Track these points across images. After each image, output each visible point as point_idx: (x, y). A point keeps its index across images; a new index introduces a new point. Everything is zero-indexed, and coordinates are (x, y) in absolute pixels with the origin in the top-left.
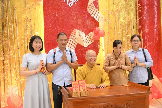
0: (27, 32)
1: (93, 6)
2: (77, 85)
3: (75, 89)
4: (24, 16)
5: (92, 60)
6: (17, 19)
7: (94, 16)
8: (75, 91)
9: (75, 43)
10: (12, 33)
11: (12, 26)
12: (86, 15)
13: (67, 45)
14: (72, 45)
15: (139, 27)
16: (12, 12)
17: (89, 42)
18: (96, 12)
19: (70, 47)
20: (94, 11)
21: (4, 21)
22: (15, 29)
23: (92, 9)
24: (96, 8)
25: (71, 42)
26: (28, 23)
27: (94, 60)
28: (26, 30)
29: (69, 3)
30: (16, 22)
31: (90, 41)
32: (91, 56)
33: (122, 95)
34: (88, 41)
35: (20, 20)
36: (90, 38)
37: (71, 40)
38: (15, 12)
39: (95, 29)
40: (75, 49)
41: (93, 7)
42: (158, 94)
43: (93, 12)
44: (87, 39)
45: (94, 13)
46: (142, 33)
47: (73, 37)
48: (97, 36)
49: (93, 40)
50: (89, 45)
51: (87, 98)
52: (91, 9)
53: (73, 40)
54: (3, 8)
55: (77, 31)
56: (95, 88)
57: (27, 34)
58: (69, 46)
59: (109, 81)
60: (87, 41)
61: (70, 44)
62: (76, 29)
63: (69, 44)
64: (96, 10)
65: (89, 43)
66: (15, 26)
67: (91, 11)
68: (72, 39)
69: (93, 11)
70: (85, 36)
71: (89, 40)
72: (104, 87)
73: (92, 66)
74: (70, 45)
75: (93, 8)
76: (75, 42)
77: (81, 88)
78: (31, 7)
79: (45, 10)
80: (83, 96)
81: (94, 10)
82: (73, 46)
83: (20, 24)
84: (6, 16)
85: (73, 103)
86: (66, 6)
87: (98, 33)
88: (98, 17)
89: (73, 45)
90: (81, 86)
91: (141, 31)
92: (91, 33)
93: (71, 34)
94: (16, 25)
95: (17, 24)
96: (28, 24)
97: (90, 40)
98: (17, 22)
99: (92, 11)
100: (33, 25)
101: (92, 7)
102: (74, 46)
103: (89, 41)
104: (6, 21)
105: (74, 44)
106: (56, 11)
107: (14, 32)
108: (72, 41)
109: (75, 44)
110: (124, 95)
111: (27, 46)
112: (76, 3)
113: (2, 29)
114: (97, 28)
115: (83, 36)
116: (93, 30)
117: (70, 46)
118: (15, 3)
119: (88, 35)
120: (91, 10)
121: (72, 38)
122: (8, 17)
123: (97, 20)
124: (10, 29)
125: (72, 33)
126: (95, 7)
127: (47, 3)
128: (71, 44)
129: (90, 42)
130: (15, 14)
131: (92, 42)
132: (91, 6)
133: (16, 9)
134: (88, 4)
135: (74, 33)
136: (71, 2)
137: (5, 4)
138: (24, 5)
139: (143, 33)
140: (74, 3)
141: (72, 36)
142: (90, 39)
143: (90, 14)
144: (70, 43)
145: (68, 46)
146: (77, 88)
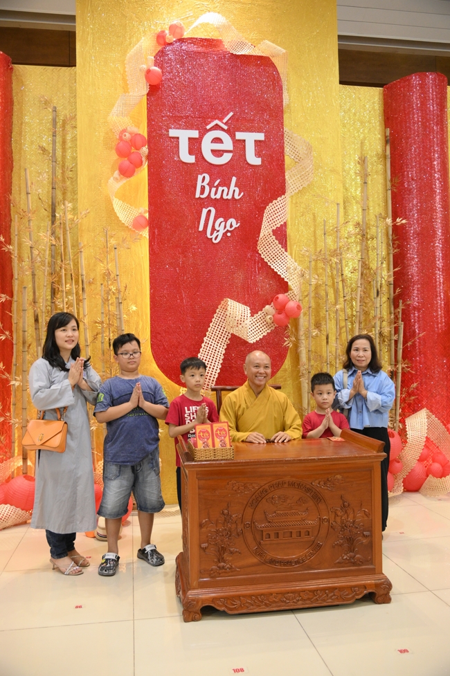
0: (108, 306)
1: (272, 240)
2: (208, 432)
3: (204, 443)
4: (101, 268)
5: (258, 375)
6: (87, 273)
7: (274, 265)
8: (202, 448)
9: (227, 334)
10: (74, 309)
11: (75, 292)
12: (255, 263)
13: (206, 338)
14: (218, 338)
15: (394, 292)
16: (76, 257)
17: (261, 329)
18: (279, 254)
19: (214, 342)
20: (274, 252)
21: (56, 279)
22: (81, 298)
23: (271, 248)
24: (280, 246)
25: (215, 331)
26: (111, 285)
27: (265, 375)
28: (106, 301)
29: (212, 234)
30: (82, 281)
31: (265, 327)
32: (257, 366)
33: (314, 459)
34: (259, 327)
35: (92, 276)
36: (263, 320)
37: (217, 326)
38: (81, 257)
39: (278, 298)
40: (225, 347)
41: (274, 243)
42: (443, 467)
43: (274, 256)
44: (256, 322)
45: (275, 258)
46: (401, 306)
47: (221, 317)
48: (282, 316)
49: (272, 325)
50: (261, 337)
51: (230, 463)
52: (267, 247)
53: (221, 325)
54: (53, 247)
55: (229, 303)
56: (262, 442)
57: (109, 311)
58: (211, 340)
59: (301, 429)
60: (257, 328)
61: (213, 335)
62: (229, 299)
63: (210, 334)
64: (280, 251)
65: (262, 332)
66: (81, 292)
67: (268, 254)
68: (218, 323)
69: (272, 254)
70: (249, 315)
71: (261, 325)
72: (283, 442)
73: (259, 390)
74: (212, 338)
75: (273, 246)
76: (225, 330)
77: (217, 441)
78: (119, 244)
79: (152, 251)
80: (221, 458)
81: (276, 250)
82: (221, 340)
83: (93, 287)
84: (61, 268)
85: (197, 474)
86: (205, 240)
87: (284, 306)
88: (285, 268)
89: (222, 337)
90: (217, 435)
91: (399, 302)
92: (267, 307)
93: (217, 311)
94: (83, 289)
95: (85, 286)
96: (112, 287)
97: (263, 324)
98: (85, 280)
99: (270, 252)
100: (123, 289)
101: (270, 242)
102: (225, 339)
103: (263, 328)
104: (60, 277)
105: (223, 335)
106: (179, 253)
107: (78, 304)
108: (220, 327)
109: (226, 336)
110: (319, 459)
111: (107, 339)
112: (229, 234)
113: (49, 297)
114: (281, 296)
115: (246, 315)
116: (272, 301)
117: (215, 339)
118: (81, 236)
119: (260, 313)
120: (267, 251)
121: (219, 321)
122: (65, 270)
123: (282, 276)
124: (68, 299)
125: (219, 307)
126: (277, 242)
127: (158, 235)
128: (217, 334)
129: (264, 330)
130: (81, 263)
131: (269, 331)
132: (269, 240)
133: (82, 250)
134: (259, 236)
135: (223, 306)
136: (218, 231)
137: (59, 238)
138: (103, 239)
139: (403, 307)
140: (225, 234)
141: (219, 315)
142: (265, 323)
143: (266, 260)
144: (214, 333)
145: (209, 339)
146: (208, 439)
